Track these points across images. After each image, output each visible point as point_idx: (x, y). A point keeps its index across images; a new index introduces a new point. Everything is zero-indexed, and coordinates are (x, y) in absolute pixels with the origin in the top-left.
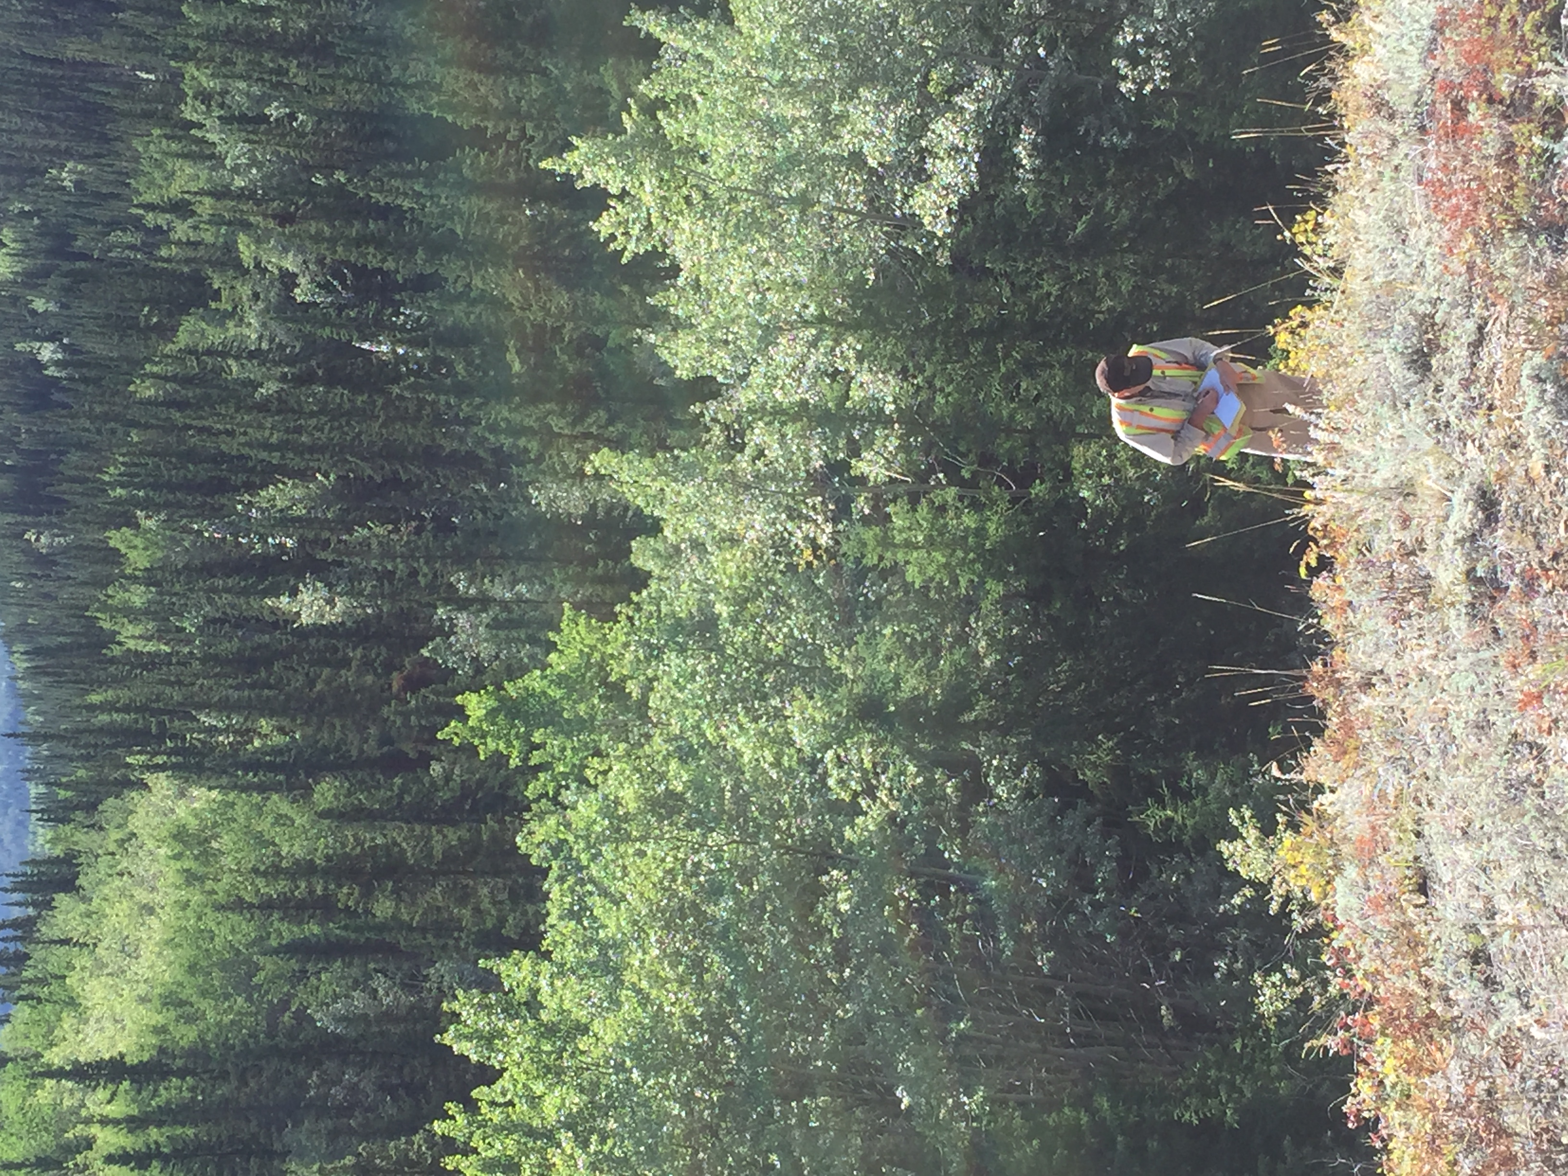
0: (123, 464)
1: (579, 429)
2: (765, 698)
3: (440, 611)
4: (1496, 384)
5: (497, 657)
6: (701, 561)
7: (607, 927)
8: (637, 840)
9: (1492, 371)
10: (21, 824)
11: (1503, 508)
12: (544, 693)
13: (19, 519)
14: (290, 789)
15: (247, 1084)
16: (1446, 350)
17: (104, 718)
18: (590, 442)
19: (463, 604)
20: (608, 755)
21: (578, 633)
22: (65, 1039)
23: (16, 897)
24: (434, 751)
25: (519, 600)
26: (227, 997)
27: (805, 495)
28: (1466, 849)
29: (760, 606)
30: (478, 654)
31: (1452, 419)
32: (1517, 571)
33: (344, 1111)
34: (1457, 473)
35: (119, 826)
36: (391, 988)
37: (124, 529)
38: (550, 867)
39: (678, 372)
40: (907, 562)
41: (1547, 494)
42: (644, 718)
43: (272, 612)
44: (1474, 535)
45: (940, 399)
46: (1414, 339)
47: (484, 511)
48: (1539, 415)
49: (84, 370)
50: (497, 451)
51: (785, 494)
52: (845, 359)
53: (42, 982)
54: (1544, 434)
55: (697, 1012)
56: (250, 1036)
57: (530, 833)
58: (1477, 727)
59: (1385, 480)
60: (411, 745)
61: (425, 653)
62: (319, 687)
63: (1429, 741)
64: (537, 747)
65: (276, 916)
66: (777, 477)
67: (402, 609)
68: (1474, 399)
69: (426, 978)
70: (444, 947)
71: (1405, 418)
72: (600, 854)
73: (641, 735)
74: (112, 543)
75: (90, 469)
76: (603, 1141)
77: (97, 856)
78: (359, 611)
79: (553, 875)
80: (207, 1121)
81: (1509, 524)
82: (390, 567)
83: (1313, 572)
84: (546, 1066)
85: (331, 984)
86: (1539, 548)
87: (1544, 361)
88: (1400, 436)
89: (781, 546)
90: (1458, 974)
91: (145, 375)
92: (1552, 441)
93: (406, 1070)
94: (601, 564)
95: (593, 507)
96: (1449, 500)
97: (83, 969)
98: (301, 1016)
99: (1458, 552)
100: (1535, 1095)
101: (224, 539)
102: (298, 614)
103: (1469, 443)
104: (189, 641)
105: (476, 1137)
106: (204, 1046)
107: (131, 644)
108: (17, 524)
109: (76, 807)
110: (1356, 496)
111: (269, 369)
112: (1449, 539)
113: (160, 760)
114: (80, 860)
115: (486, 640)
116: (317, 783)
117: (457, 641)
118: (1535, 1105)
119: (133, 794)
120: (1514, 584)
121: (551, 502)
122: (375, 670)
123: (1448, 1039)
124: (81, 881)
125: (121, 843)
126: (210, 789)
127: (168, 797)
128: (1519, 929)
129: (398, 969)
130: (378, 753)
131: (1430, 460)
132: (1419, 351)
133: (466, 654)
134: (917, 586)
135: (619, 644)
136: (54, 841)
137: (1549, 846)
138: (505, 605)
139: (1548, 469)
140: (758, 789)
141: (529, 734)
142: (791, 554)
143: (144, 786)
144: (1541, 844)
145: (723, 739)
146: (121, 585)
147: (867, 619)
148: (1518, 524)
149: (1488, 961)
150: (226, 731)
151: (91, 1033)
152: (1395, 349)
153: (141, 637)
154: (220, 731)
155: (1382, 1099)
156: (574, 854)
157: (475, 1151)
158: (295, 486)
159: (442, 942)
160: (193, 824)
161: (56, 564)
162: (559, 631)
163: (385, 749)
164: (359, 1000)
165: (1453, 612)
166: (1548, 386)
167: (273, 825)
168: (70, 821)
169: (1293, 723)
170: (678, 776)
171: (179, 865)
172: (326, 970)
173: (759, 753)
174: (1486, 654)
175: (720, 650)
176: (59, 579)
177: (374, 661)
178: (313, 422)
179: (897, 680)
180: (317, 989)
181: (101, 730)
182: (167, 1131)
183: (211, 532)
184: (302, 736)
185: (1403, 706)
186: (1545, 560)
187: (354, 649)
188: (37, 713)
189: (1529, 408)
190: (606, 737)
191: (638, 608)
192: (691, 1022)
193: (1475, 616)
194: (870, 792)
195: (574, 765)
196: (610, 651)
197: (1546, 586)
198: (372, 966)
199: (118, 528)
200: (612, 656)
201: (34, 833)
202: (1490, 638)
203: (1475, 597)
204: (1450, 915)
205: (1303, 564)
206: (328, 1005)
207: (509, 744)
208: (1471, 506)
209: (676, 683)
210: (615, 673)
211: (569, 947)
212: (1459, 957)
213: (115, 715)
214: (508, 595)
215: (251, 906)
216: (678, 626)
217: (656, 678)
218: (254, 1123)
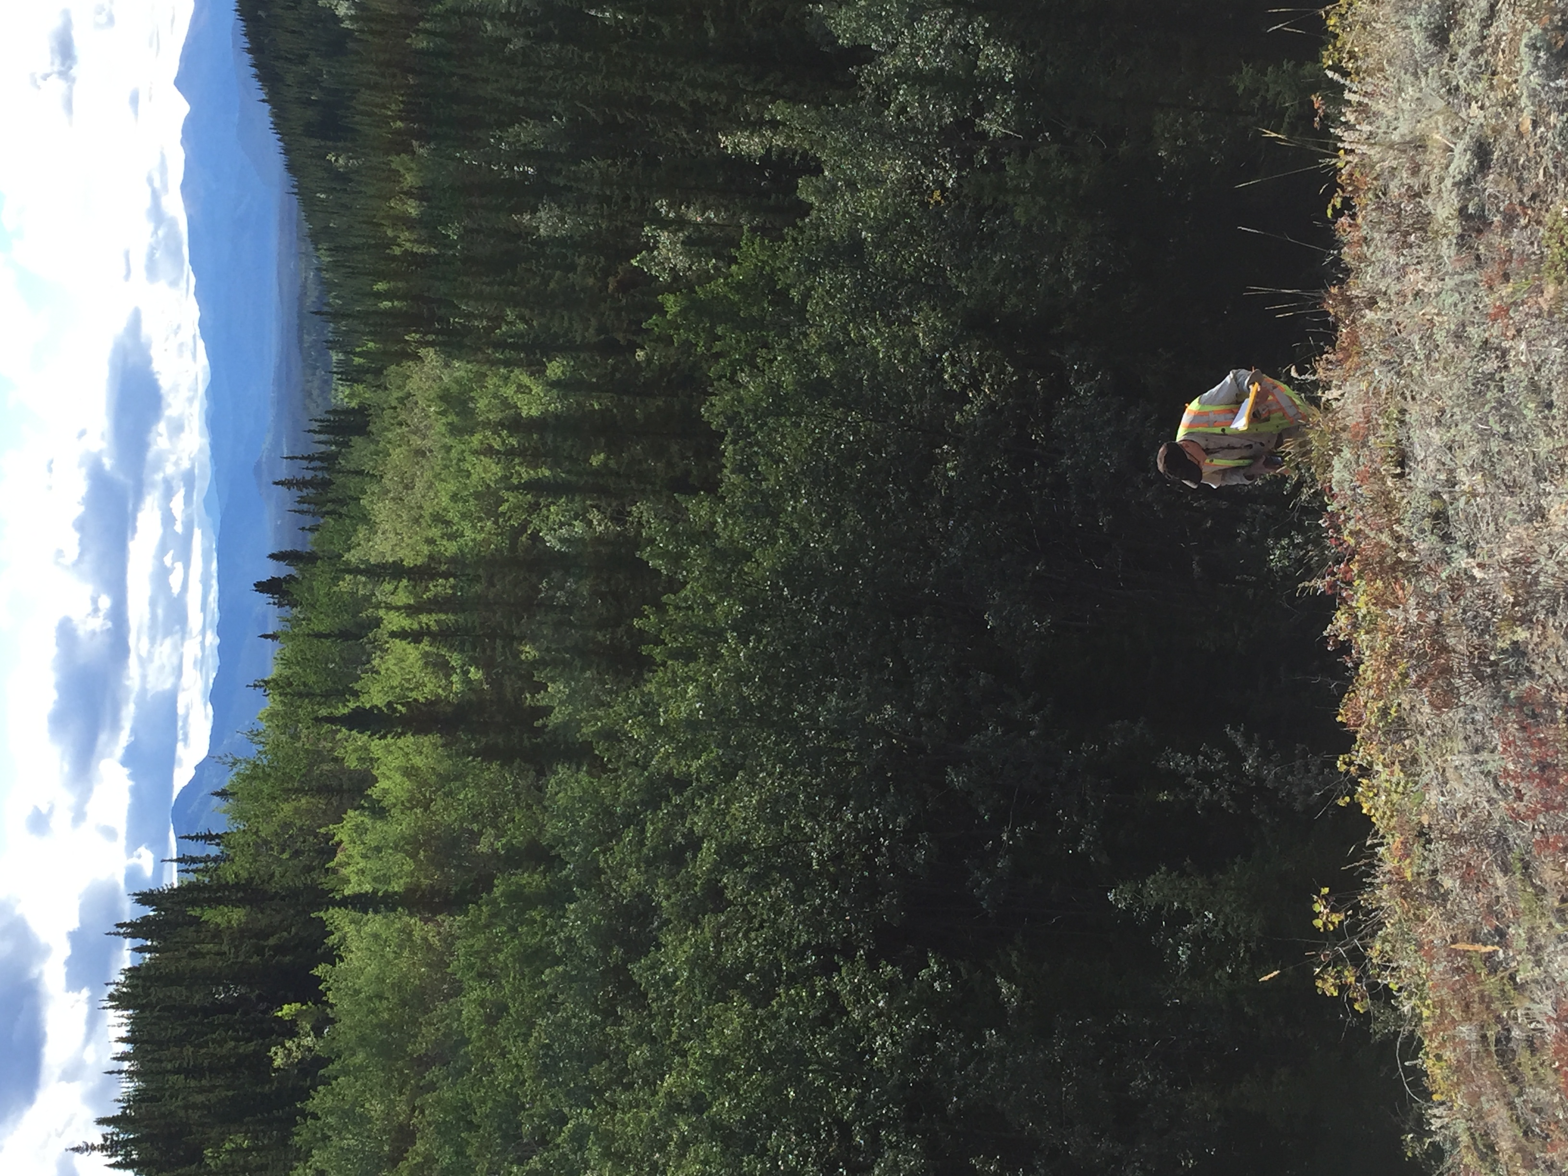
0: (402, 102)
1: (759, 87)
2: (898, 307)
3: (647, 229)
4: (1500, 53)
5: (690, 268)
6: (852, 196)
7: (768, 480)
8: (794, 414)
9: (1498, 42)
10: (327, 382)
11: (1495, 157)
12: (725, 296)
13: (323, 143)
14: (530, 365)
15: (494, 586)
16: (1463, 26)
17: (387, 304)
18: (768, 98)
19: (664, 224)
20: (773, 348)
21: (754, 250)
22: (359, 545)
23: (322, 437)
24: (639, 340)
25: (708, 222)
26: (480, 519)
27: (938, 147)
28: (1437, 432)
29: (899, 233)
30: (675, 265)
31: (1461, 82)
32: (1502, 209)
33: (565, 609)
34: (1461, 129)
35: (399, 387)
36: (602, 520)
37: (403, 155)
38: (726, 432)
39: (840, 41)
40: (1016, 204)
41: (1532, 145)
42: (804, 321)
43: (517, 226)
44: (1469, 180)
45: (1050, 70)
46: (1437, 17)
47: (682, 150)
48: (1532, 77)
49: (372, 25)
50: (694, 103)
51: (922, 144)
52: (974, 33)
53: (342, 502)
54: (1533, 94)
55: (836, 548)
56: (496, 550)
57: (712, 405)
58: (1457, 337)
59: (1402, 136)
60: (621, 335)
61: (634, 263)
62: (552, 285)
63: (1417, 348)
64: (719, 338)
65: (517, 461)
66: (915, 131)
67: (617, 227)
68: (1480, 66)
69: (630, 513)
70: (643, 491)
71: (1423, 84)
72: (766, 424)
73: (800, 334)
74: (393, 166)
75: (377, 106)
76: (759, 640)
77: (383, 409)
78: (584, 228)
79: (727, 439)
80: (464, 611)
81: (1499, 170)
82: (608, 193)
83: (1338, 213)
84: (718, 583)
85: (557, 515)
86: (1521, 190)
87: (1540, 31)
88: (1418, 99)
89: (915, 185)
90: (1422, 531)
91: (418, 30)
92: (1541, 101)
93: (613, 582)
94: (773, 196)
95: (769, 151)
96: (1452, 150)
97: (373, 493)
98: (535, 537)
99: (1454, 193)
100: (1471, 623)
101: (480, 165)
102: (537, 228)
103: (1473, 103)
104: (453, 246)
105: (664, 633)
106: (462, 555)
107: (408, 245)
108: (320, 147)
109: (368, 371)
110: (1378, 149)
111: (516, 29)
112: (1448, 182)
113: (431, 337)
114: (370, 412)
115: (681, 254)
116: (550, 361)
117: (659, 254)
118: (1472, 631)
119: (410, 363)
120: (1497, 219)
121: (736, 145)
122: (595, 274)
123: (1409, 581)
124: (372, 428)
125: (401, 400)
126: (468, 362)
127: (437, 367)
128: (1474, 495)
129: (610, 505)
130: (595, 339)
131: (1440, 118)
132: (1440, 27)
133: (666, 265)
134: (1022, 223)
135: (786, 258)
136: (351, 396)
137: (1503, 430)
138: (696, 225)
139: (1535, 124)
140: (889, 379)
141: (713, 327)
142: (922, 194)
143: (417, 358)
144: (1497, 428)
145: (863, 337)
146: (401, 200)
147: (981, 248)
148: (1506, 170)
149: (1447, 522)
150: (481, 317)
151: (379, 542)
152: (1421, 25)
153: (415, 241)
154: (475, 317)
155: (1355, 626)
156: (745, 424)
157: (663, 642)
158: (535, 126)
159: (642, 486)
160: (455, 389)
161: (351, 181)
162: (739, 248)
163: (602, 337)
164: (579, 528)
165: (1445, 242)
166: (1542, 54)
167: (516, 392)
168: (362, 382)
169: (1312, 334)
170: (827, 366)
171: (444, 420)
172: (554, 504)
173: (891, 351)
174: (1468, 277)
175: (865, 268)
176: (355, 193)
177: (595, 267)
178: (550, 74)
179: (1003, 298)
180: (548, 517)
181: (386, 313)
182: (434, 616)
183: (471, 160)
184: (540, 324)
185: (1399, 320)
186: (1525, 200)
187: (579, 257)
188: (336, 297)
189: (1524, 73)
190: (772, 333)
191: (801, 231)
192: (831, 557)
193: (1464, 245)
194: (976, 385)
195: (746, 354)
196: (778, 264)
197: (1523, 221)
198: (588, 502)
199: (398, 154)
200: (779, 269)
201: (336, 390)
202: (1473, 263)
203: (1464, 230)
204: (1420, 484)
205: (1330, 206)
206: (555, 530)
207: (697, 335)
208: (1469, 155)
209: (828, 292)
210: (782, 281)
211: (739, 494)
212: (1424, 518)
213: (396, 303)
214: (699, 219)
215: (498, 452)
216: (832, 247)
217: (813, 288)
218: (499, 614)
